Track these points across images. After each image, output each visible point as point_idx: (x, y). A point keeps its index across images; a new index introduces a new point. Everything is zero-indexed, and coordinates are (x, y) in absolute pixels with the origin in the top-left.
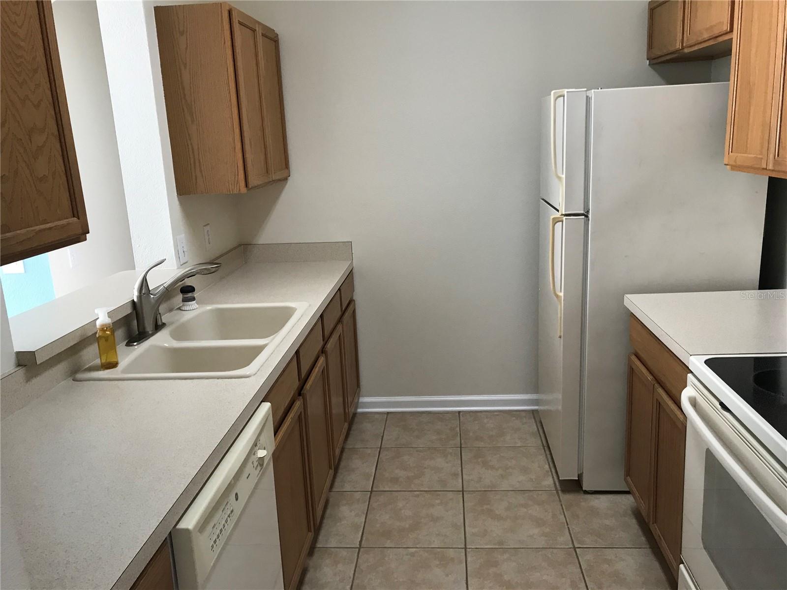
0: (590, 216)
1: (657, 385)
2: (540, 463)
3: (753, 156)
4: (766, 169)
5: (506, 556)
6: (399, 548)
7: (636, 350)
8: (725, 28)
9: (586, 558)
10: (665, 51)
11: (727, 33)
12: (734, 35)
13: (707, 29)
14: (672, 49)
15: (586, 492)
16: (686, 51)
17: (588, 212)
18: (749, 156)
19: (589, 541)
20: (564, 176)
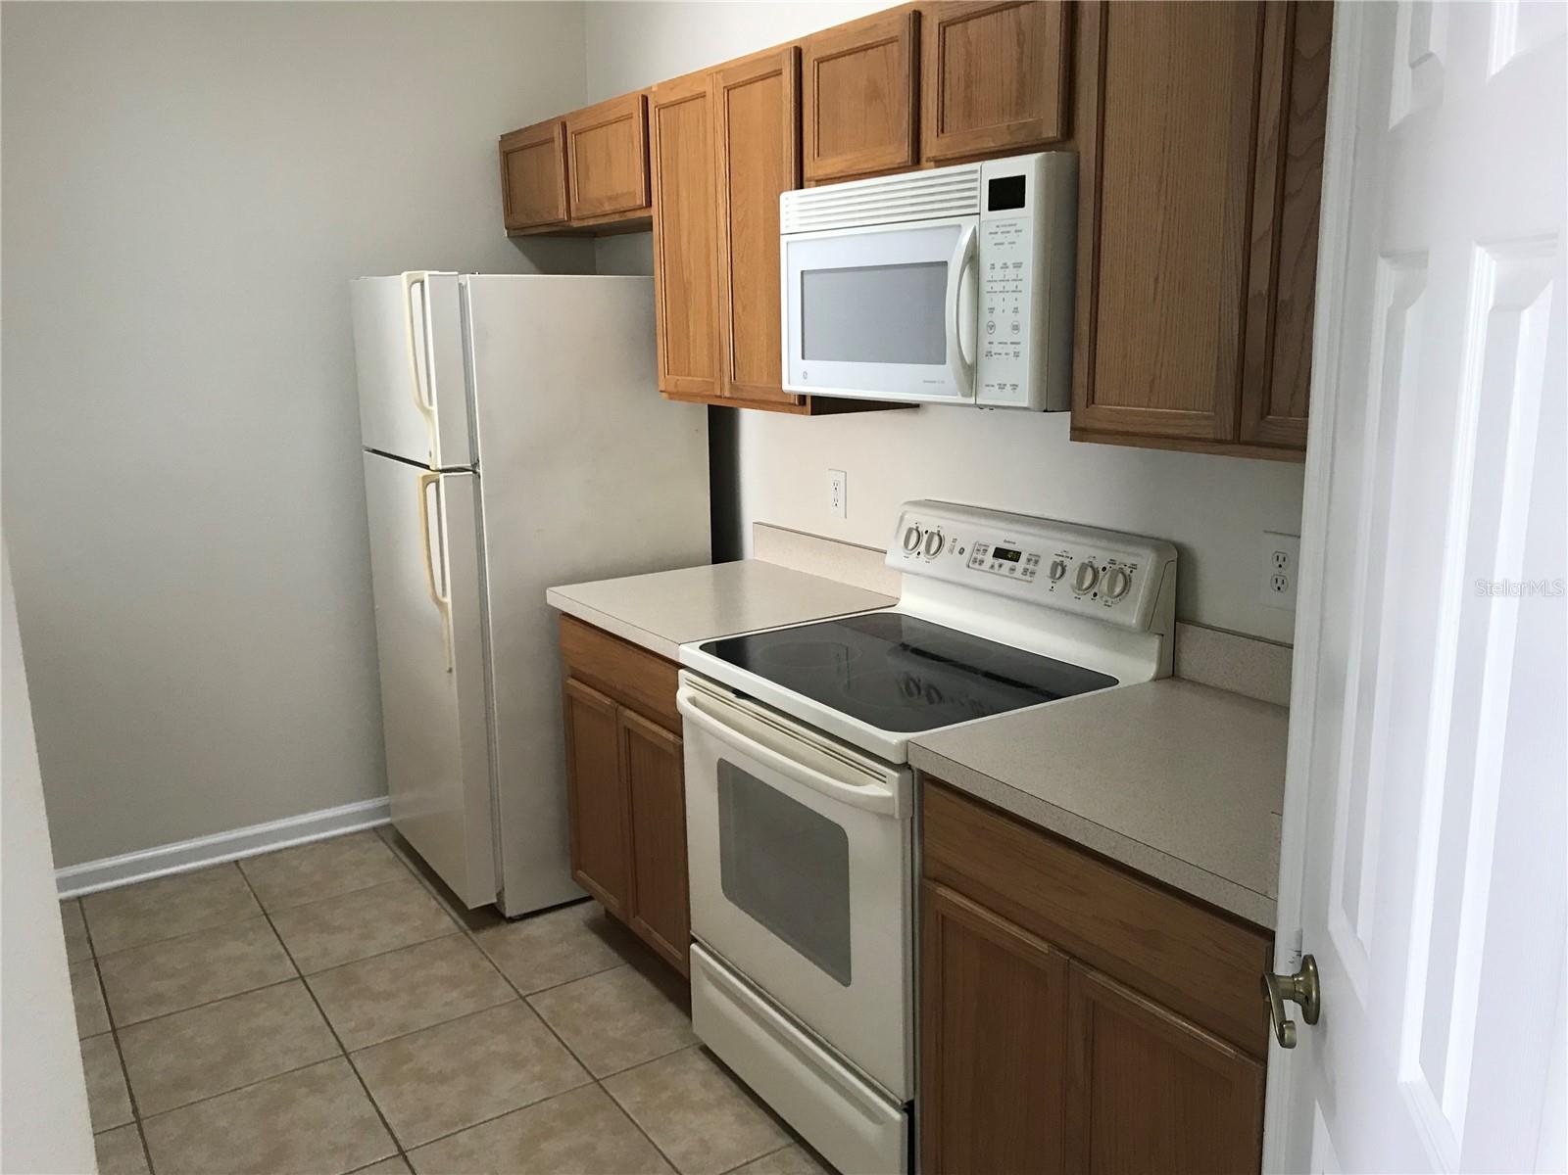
0: (481, 471)
1: (621, 707)
2: (421, 902)
3: (700, 379)
4: (720, 397)
5: (421, 1042)
6: (223, 1094)
7: (572, 667)
8: (638, 202)
9: (544, 1004)
10: (538, 221)
11: (641, 208)
12: (654, 212)
13: (610, 198)
14: (550, 219)
15: (512, 920)
16: (575, 224)
17: (475, 465)
18: (695, 379)
19: (540, 983)
20: (435, 408)
